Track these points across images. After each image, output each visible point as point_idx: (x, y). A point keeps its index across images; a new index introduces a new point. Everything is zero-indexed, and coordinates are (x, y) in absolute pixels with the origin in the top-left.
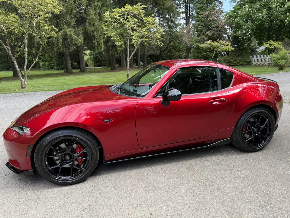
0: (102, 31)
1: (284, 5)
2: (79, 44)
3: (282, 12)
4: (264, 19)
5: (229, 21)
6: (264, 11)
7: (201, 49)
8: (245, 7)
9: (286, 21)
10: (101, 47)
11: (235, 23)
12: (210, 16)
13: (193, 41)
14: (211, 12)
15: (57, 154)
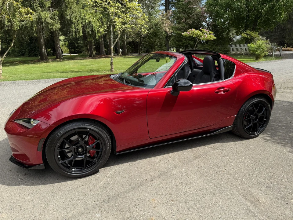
0: (80, 15)
2: (55, 29)
3: (259, 2)
5: (209, 9)
6: (243, 0)
7: (181, 38)
9: (263, 11)
10: (80, 32)
11: (215, 11)
12: (190, 3)
13: (173, 28)
15: (70, 147)
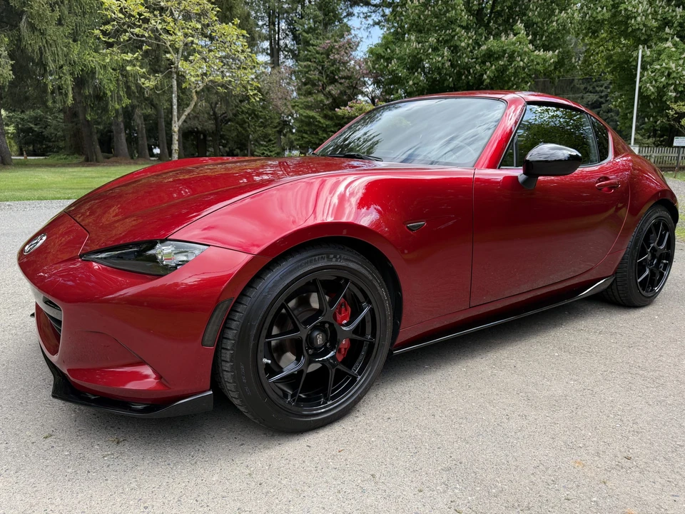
0: (68, 53)
1: (480, 46)
3: (477, 58)
4: (446, 69)
5: (377, 66)
6: (446, 52)
8: (409, 40)
9: (485, 77)
10: (66, 95)
11: (389, 71)
12: (334, 51)
14: (336, 41)
15: (301, 329)
